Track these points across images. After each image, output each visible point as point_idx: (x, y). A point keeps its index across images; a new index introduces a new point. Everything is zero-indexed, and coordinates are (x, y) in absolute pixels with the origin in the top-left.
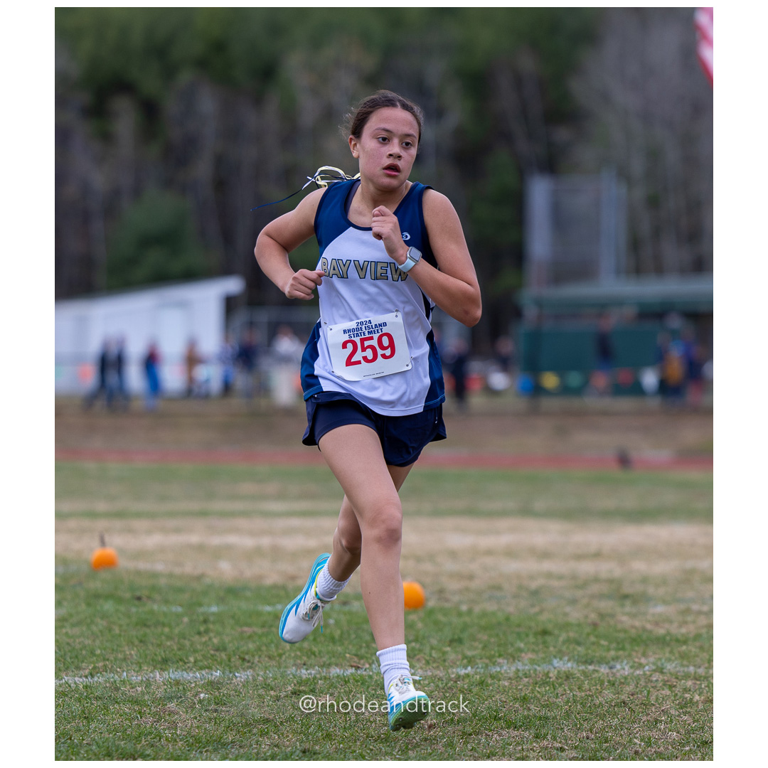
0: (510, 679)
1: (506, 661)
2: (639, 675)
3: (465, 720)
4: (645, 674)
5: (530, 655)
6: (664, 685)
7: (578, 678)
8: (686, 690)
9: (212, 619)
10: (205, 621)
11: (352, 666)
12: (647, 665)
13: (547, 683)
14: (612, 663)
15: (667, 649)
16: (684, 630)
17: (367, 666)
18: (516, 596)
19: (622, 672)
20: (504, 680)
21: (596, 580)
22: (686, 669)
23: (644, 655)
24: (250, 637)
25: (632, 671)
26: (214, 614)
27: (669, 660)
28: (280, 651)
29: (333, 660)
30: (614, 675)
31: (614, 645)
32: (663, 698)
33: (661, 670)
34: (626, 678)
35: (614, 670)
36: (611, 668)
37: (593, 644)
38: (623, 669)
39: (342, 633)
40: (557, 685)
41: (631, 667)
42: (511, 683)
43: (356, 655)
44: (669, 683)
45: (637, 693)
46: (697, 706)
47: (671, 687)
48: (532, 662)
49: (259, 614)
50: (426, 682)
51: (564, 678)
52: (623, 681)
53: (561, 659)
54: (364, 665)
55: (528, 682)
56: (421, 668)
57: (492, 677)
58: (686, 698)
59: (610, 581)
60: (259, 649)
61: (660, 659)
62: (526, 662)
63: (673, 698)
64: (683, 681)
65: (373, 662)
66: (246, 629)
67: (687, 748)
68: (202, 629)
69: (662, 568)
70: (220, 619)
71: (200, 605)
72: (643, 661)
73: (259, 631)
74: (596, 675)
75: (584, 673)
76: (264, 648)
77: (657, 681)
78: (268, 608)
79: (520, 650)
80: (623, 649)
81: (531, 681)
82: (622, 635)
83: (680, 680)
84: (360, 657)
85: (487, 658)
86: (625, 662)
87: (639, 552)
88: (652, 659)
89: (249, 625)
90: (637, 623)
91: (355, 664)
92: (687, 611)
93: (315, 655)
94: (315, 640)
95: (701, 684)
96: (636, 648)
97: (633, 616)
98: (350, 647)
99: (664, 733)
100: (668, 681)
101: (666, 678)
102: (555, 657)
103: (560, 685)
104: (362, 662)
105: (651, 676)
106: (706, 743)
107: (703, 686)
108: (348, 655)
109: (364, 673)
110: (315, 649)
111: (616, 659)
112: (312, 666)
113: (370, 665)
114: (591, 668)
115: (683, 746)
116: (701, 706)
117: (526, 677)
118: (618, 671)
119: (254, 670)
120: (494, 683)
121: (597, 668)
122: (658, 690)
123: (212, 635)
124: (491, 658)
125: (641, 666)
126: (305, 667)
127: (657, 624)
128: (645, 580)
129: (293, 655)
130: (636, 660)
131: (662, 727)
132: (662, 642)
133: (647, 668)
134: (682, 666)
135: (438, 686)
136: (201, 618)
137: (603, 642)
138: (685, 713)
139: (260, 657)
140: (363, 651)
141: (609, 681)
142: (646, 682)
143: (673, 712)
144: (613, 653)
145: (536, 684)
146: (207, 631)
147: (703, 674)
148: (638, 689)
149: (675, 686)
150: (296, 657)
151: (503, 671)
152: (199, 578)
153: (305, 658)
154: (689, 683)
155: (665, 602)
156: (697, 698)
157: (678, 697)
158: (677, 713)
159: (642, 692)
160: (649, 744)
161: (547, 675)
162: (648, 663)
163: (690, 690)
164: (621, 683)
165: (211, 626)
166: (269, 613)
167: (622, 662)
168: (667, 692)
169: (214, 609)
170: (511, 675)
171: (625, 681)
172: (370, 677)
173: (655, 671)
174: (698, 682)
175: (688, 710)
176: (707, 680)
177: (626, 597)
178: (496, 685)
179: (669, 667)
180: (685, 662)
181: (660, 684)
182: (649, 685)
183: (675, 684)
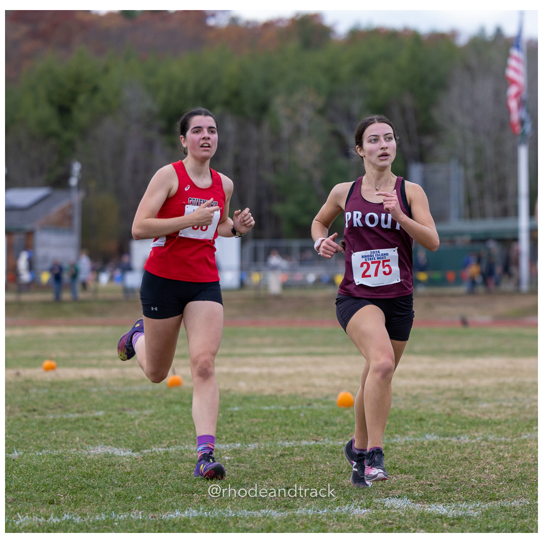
0: (402, 446)
1: (399, 436)
2: (474, 443)
4: (477, 442)
5: (413, 432)
6: (488, 448)
7: (440, 445)
8: (500, 451)
9: (235, 414)
10: (231, 416)
11: (313, 440)
13: (423, 448)
14: (459, 436)
15: (490, 428)
16: (498, 417)
17: (322, 439)
18: (404, 399)
19: (464, 441)
20: (399, 446)
21: (449, 389)
22: (500, 439)
23: (477, 431)
24: (257, 424)
25: (469, 440)
26: (236, 412)
27: (491, 434)
28: (274, 432)
29: (303, 437)
30: (460, 443)
31: (459, 426)
32: (488, 456)
33: (486, 440)
34: (466, 444)
35: (460, 440)
36: (458, 439)
37: (448, 425)
38: (465, 439)
39: (308, 421)
40: (428, 449)
42: (402, 448)
43: (316, 434)
44: (491, 447)
45: (473, 453)
46: (507, 460)
47: (492, 449)
48: (414, 436)
49: (261, 411)
51: (432, 445)
52: (465, 446)
53: (430, 434)
54: (320, 439)
55: (412, 448)
57: (392, 445)
58: (500, 455)
59: (457, 390)
60: (261, 431)
61: (485, 433)
62: (411, 436)
63: (493, 455)
64: (499, 446)
65: (325, 438)
66: (254, 420)
67: (501, 484)
68: (230, 420)
69: (486, 382)
70: (239, 414)
71: (229, 406)
72: (476, 435)
73: (262, 421)
74: (450, 443)
75: (443, 442)
76: (264, 431)
77: (484, 446)
78: (266, 408)
79: (407, 430)
80: (465, 428)
81: (414, 447)
82: (464, 420)
83: (497, 445)
84: (318, 435)
85: (389, 434)
86: (466, 435)
87: (473, 373)
88: (481, 434)
89: (256, 418)
90: (473, 414)
91: (315, 439)
92: (500, 406)
93: (293, 434)
94: (293, 425)
95: (508, 447)
96: (472, 428)
97: (470, 409)
98: (313, 429)
99: (488, 475)
101: (489, 444)
102: (427, 433)
103: (430, 449)
104: (319, 437)
105: (480, 443)
106: (512, 480)
107: (510, 448)
108: (311, 434)
109: (321, 444)
110: (293, 431)
111: (461, 434)
112: (291, 440)
114: (447, 439)
115: (499, 483)
116: (509, 460)
117: (411, 445)
118: (462, 441)
119: (259, 443)
120: (393, 448)
121: (450, 439)
122: (485, 451)
123: (235, 423)
124: (391, 434)
125: (475, 437)
126: (287, 441)
127: (483, 414)
128: (477, 389)
129: (281, 434)
130: (472, 434)
131: (487, 472)
132: (487, 424)
133: (478, 438)
134: (498, 437)
136: (229, 414)
137: (454, 424)
138: (500, 464)
139: (262, 435)
140: (320, 431)
141: (457, 446)
142: (478, 447)
143: (493, 463)
144: (459, 431)
145: (417, 448)
146: (232, 421)
147: (510, 442)
148: (473, 451)
149: (494, 449)
150: (283, 435)
151: (398, 442)
153: (287, 436)
154: (502, 447)
155: (488, 401)
156: (506, 455)
157: (496, 455)
158: (495, 464)
159: (475, 452)
160: (480, 481)
161: (422, 443)
162: (479, 436)
163: (502, 451)
164: (464, 447)
165: (235, 418)
166: (267, 411)
167: (464, 435)
168: (489, 452)
169: (236, 409)
170: (403, 443)
172: (324, 446)
173: (482, 440)
174: (507, 446)
175: (502, 462)
176: (512, 445)
177: (466, 399)
178: (394, 450)
179: (491, 438)
180: (499, 435)
181: (486, 448)
182: (480, 448)
183: (494, 447)
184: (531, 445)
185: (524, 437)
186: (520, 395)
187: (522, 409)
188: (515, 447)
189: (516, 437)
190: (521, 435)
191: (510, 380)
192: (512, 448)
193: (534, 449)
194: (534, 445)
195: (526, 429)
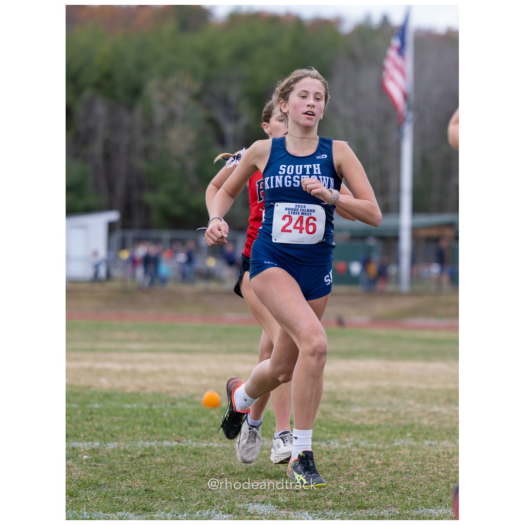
1: (266, 439)
2: (344, 448)
3: (241, 473)
4: (347, 448)
6: (359, 454)
8: (371, 457)
9: (95, 411)
10: (91, 413)
11: (176, 441)
12: (350, 442)
14: (329, 441)
15: (361, 433)
16: (371, 422)
17: (185, 441)
20: (265, 450)
22: (372, 445)
23: (348, 436)
24: (117, 423)
25: (340, 446)
26: (96, 409)
27: (362, 440)
28: (135, 431)
29: (165, 437)
30: (329, 448)
31: (330, 431)
32: (358, 462)
33: (357, 446)
34: (336, 450)
35: (330, 445)
36: (328, 444)
37: (318, 429)
38: (335, 444)
39: (171, 421)
41: (340, 443)
43: (179, 434)
45: (343, 459)
46: (378, 467)
47: (363, 455)
49: (123, 409)
50: (219, 451)
52: (334, 451)
54: (183, 440)
56: (217, 442)
58: (371, 462)
60: (122, 430)
61: (357, 439)
63: (363, 462)
64: (370, 452)
65: (189, 439)
66: (115, 418)
67: (371, 492)
68: (89, 417)
69: (360, 385)
70: (100, 412)
71: (88, 403)
72: (347, 440)
73: (122, 419)
74: (319, 448)
76: (125, 429)
77: (354, 452)
78: (128, 406)
80: (335, 433)
82: (335, 425)
84: (181, 435)
86: (336, 440)
87: (346, 376)
88: (352, 439)
89: (116, 416)
90: (344, 418)
91: (178, 439)
92: (374, 411)
93: (155, 434)
94: (155, 425)
95: (380, 454)
96: (343, 432)
97: (341, 413)
98: (176, 430)
99: (357, 482)
100: (361, 452)
101: (360, 450)
104: (182, 438)
105: (351, 449)
106: (382, 488)
107: (381, 455)
108: (174, 434)
109: (183, 445)
110: (155, 430)
111: (331, 438)
112: (153, 440)
113: (187, 440)
114: (316, 444)
115: (369, 491)
116: (380, 467)
118: (332, 446)
119: (119, 442)
121: (320, 444)
122: (355, 457)
123: (94, 421)
125: (345, 443)
126: (149, 441)
127: (356, 418)
128: (350, 393)
129: (142, 433)
130: (343, 439)
131: (357, 479)
132: (358, 429)
133: (349, 444)
134: (370, 443)
135: (226, 453)
136: (89, 411)
137: (324, 429)
138: (370, 471)
139: (122, 434)
140: (183, 432)
141: (326, 452)
142: (348, 453)
143: (363, 470)
144: (329, 435)
146: (92, 419)
147: (382, 448)
149: (365, 455)
150: (144, 435)
151: (265, 445)
152: (88, 388)
153: (149, 436)
154: (373, 453)
155: (361, 405)
156: (377, 462)
157: (366, 462)
158: (366, 471)
159: (345, 458)
160: (348, 488)
162: (350, 441)
164: (334, 453)
165: (94, 416)
166: (129, 409)
167: (334, 440)
168: (360, 458)
169: (97, 406)
171: (335, 452)
172: (187, 447)
173: (353, 446)
174: (379, 453)
175: (372, 469)
176: (384, 452)
177: (338, 402)
179: (362, 444)
180: (372, 441)
181: (356, 454)
182: (350, 454)
183: (365, 453)
184: (404, 453)
185: (397, 444)
186: (395, 400)
187: (396, 415)
188: (387, 454)
189: (389, 443)
190: (393, 442)
191: (385, 384)
192: (384, 455)
193: (407, 457)
194: (407, 453)
195: (399, 435)
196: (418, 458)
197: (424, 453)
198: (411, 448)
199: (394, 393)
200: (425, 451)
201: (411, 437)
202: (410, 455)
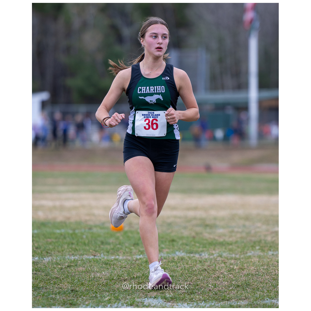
2: (212, 258)
4: (214, 258)
5: (167, 250)
6: (222, 262)
7: (187, 259)
8: (231, 264)
9: (35, 235)
11: (92, 255)
12: (215, 253)
13: (173, 261)
14: (201, 253)
15: (224, 247)
16: (231, 239)
19: (205, 257)
21: (195, 219)
22: (231, 256)
23: (214, 250)
24: (51, 243)
25: (209, 256)
27: (224, 252)
28: (63, 249)
29: (85, 252)
30: (201, 258)
31: (201, 246)
32: (222, 268)
33: (221, 256)
34: (206, 259)
36: (200, 255)
37: (193, 245)
38: (205, 255)
39: (89, 241)
43: (94, 250)
44: (224, 261)
48: (168, 253)
49: (54, 233)
50: (123, 261)
51: (181, 259)
52: (205, 260)
53: (179, 252)
54: (97, 254)
56: (121, 256)
58: (231, 268)
59: (201, 219)
60: (54, 248)
61: (220, 251)
62: (165, 253)
63: (225, 267)
66: (49, 240)
69: (222, 213)
70: (38, 235)
73: (54, 240)
74: (194, 258)
75: (189, 257)
76: (56, 248)
77: (219, 260)
78: (58, 231)
79: (163, 248)
80: (205, 247)
81: (167, 261)
82: (205, 242)
83: (229, 260)
84: (96, 251)
87: (213, 207)
88: (217, 252)
89: (50, 238)
90: (212, 237)
91: (94, 254)
92: (232, 232)
93: (77, 251)
94: (77, 244)
96: (211, 247)
97: (209, 233)
98: (92, 247)
99: (221, 282)
100: (224, 260)
101: (223, 259)
102: (177, 251)
103: (179, 262)
105: (217, 258)
106: (239, 286)
107: (238, 262)
108: (91, 251)
109: (98, 258)
110: (77, 248)
111: (202, 251)
112: (76, 255)
113: (100, 254)
114: (192, 255)
115: (230, 288)
116: (237, 271)
117: (165, 259)
118: (203, 256)
119: (52, 257)
121: (194, 255)
122: (220, 264)
123: (35, 242)
125: (212, 254)
126: (73, 255)
127: (220, 237)
128: (215, 219)
129: (68, 250)
130: (211, 252)
131: (221, 280)
132: (222, 244)
133: (215, 255)
134: (230, 254)
135: (128, 263)
137: (197, 245)
138: (230, 274)
139: (54, 251)
140: (97, 249)
141: (199, 261)
142: (214, 261)
143: (225, 273)
144: (201, 249)
145: (169, 262)
147: (239, 258)
149: (226, 263)
150: (70, 251)
153: (73, 252)
154: (232, 261)
155: (223, 228)
156: (235, 267)
157: (227, 267)
158: (227, 274)
159: (212, 265)
160: (215, 286)
161: (173, 258)
163: (233, 264)
165: (34, 238)
166: (59, 233)
167: (205, 252)
168: (223, 265)
169: (36, 231)
172: (100, 259)
173: (218, 256)
174: (236, 261)
175: (232, 272)
176: (240, 260)
177: (207, 225)
179: (224, 255)
181: (220, 262)
182: (216, 262)
183: (226, 261)
184: (254, 260)
185: (249, 254)
186: (247, 223)
187: (248, 233)
188: (242, 262)
189: (244, 254)
190: (247, 253)
192: (240, 263)
193: (256, 263)
194: (256, 260)
195: (251, 248)
196: (264, 264)
197: (268, 260)
198: (259, 257)
199: (247, 218)
200: (269, 259)
201: (259, 249)
202: (259, 262)
